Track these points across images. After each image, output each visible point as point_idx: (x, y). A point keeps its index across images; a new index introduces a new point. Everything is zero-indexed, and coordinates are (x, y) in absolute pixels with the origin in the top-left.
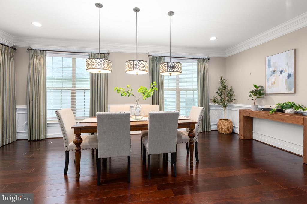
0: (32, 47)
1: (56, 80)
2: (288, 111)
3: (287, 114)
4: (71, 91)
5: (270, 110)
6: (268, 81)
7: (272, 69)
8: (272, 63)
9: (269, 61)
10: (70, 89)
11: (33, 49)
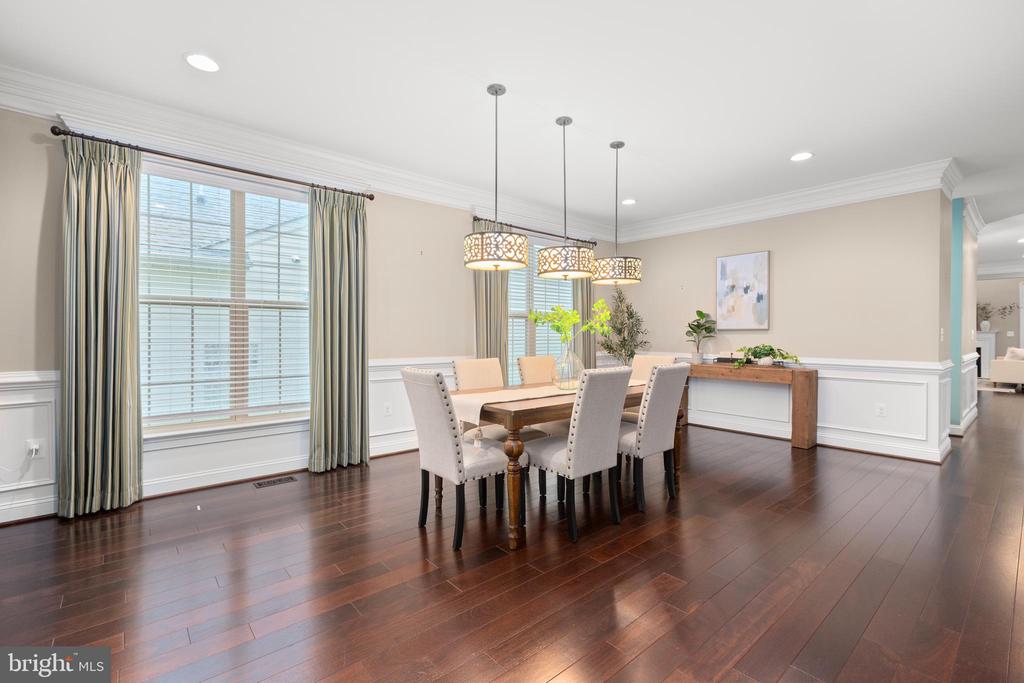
0: (67, 124)
1: (174, 268)
2: (766, 361)
3: (762, 366)
4: (231, 312)
5: (733, 361)
6: (720, 305)
7: (729, 282)
8: (728, 270)
9: (723, 267)
10: (228, 306)
11: (72, 130)
